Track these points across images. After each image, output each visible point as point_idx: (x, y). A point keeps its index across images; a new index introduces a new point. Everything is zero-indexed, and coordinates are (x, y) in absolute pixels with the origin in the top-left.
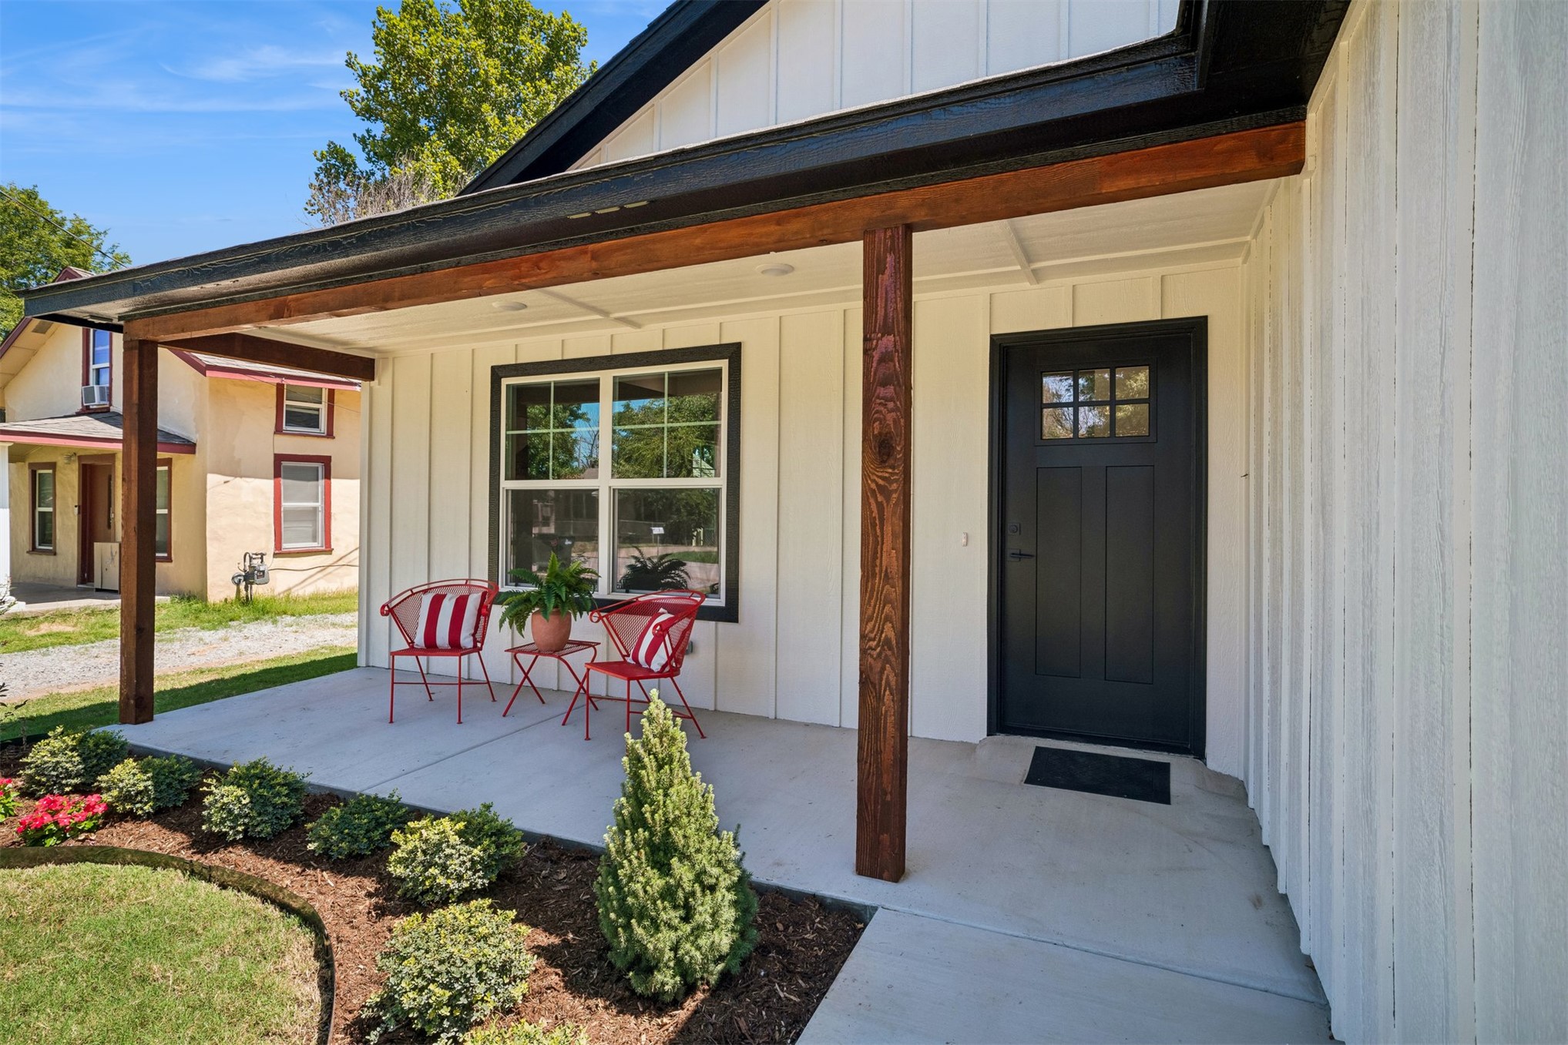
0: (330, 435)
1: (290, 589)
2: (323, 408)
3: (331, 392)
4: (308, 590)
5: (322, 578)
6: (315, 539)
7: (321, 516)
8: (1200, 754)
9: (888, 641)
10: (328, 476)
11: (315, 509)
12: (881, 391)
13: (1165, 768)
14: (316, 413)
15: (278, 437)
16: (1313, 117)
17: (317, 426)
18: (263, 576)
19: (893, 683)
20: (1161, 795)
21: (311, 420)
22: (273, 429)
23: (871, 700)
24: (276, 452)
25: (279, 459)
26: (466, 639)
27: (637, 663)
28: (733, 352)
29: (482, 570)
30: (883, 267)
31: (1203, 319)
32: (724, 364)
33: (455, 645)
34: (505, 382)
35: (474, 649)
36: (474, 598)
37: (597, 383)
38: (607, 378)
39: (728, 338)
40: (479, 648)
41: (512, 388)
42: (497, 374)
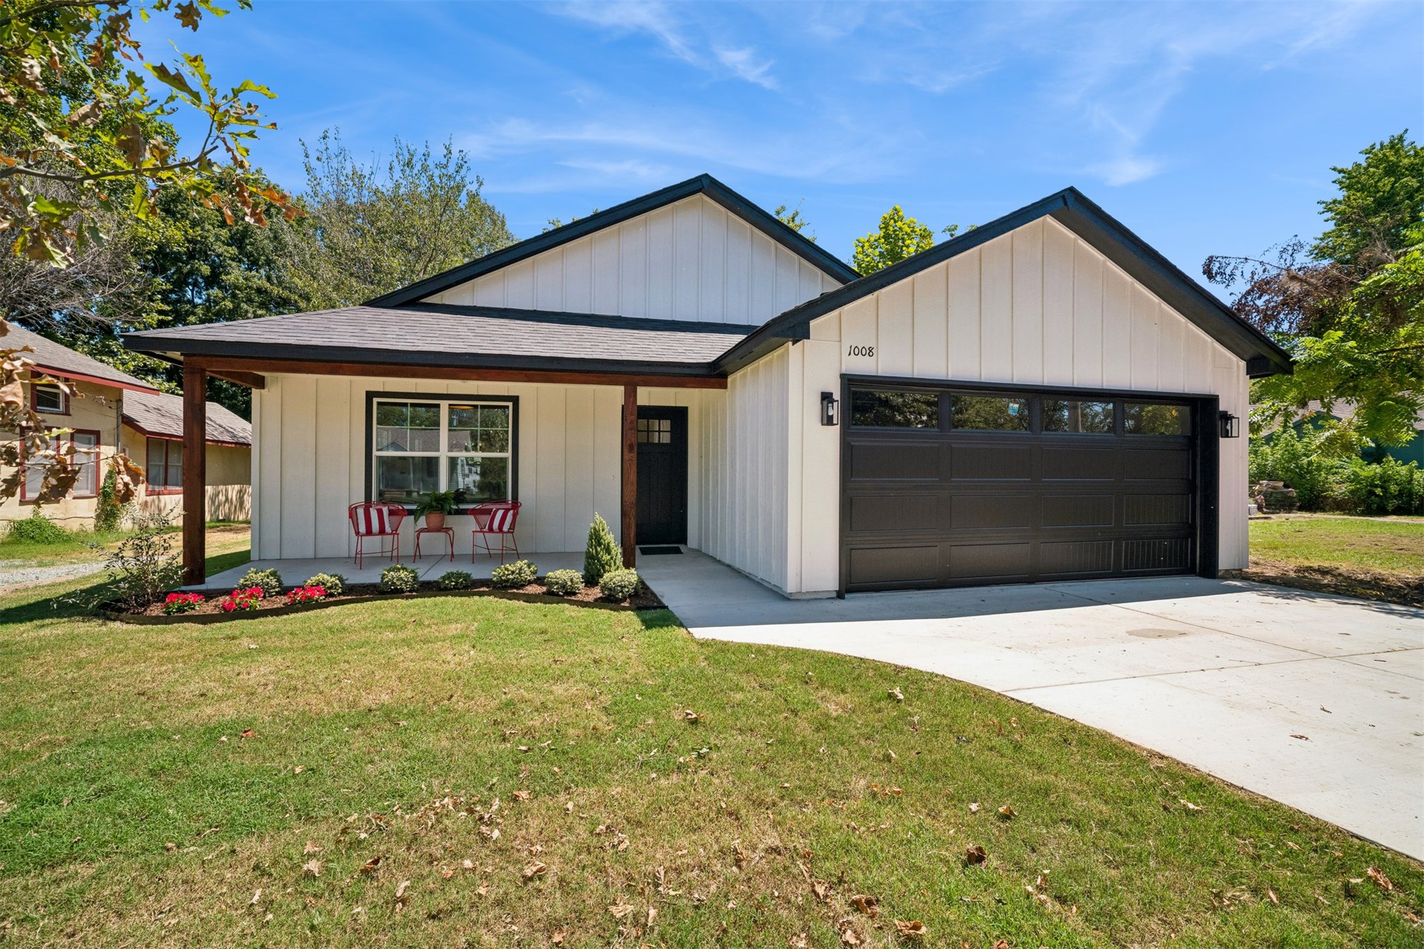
8: (687, 544)
9: (632, 502)
12: (630, 431)
13: (678, 547)
16: (729, 380)
19: (633, 514)
20: (680, 553)
23: (627, 519)
26: (388, 529)
27: (491, 530)
28: (515, 400)
29: (360, 497)
30: (630, 395)
31: (687, 408)
32: (510, 404)
33: (382, 531)
34: (375, 400)
35: (391, 534)
36: (385, 510)
37: (438, 406)
38: (444, 405)
39: (512, 394)
40: (395, 532)
41: (379, 403)
42: (370, 395)
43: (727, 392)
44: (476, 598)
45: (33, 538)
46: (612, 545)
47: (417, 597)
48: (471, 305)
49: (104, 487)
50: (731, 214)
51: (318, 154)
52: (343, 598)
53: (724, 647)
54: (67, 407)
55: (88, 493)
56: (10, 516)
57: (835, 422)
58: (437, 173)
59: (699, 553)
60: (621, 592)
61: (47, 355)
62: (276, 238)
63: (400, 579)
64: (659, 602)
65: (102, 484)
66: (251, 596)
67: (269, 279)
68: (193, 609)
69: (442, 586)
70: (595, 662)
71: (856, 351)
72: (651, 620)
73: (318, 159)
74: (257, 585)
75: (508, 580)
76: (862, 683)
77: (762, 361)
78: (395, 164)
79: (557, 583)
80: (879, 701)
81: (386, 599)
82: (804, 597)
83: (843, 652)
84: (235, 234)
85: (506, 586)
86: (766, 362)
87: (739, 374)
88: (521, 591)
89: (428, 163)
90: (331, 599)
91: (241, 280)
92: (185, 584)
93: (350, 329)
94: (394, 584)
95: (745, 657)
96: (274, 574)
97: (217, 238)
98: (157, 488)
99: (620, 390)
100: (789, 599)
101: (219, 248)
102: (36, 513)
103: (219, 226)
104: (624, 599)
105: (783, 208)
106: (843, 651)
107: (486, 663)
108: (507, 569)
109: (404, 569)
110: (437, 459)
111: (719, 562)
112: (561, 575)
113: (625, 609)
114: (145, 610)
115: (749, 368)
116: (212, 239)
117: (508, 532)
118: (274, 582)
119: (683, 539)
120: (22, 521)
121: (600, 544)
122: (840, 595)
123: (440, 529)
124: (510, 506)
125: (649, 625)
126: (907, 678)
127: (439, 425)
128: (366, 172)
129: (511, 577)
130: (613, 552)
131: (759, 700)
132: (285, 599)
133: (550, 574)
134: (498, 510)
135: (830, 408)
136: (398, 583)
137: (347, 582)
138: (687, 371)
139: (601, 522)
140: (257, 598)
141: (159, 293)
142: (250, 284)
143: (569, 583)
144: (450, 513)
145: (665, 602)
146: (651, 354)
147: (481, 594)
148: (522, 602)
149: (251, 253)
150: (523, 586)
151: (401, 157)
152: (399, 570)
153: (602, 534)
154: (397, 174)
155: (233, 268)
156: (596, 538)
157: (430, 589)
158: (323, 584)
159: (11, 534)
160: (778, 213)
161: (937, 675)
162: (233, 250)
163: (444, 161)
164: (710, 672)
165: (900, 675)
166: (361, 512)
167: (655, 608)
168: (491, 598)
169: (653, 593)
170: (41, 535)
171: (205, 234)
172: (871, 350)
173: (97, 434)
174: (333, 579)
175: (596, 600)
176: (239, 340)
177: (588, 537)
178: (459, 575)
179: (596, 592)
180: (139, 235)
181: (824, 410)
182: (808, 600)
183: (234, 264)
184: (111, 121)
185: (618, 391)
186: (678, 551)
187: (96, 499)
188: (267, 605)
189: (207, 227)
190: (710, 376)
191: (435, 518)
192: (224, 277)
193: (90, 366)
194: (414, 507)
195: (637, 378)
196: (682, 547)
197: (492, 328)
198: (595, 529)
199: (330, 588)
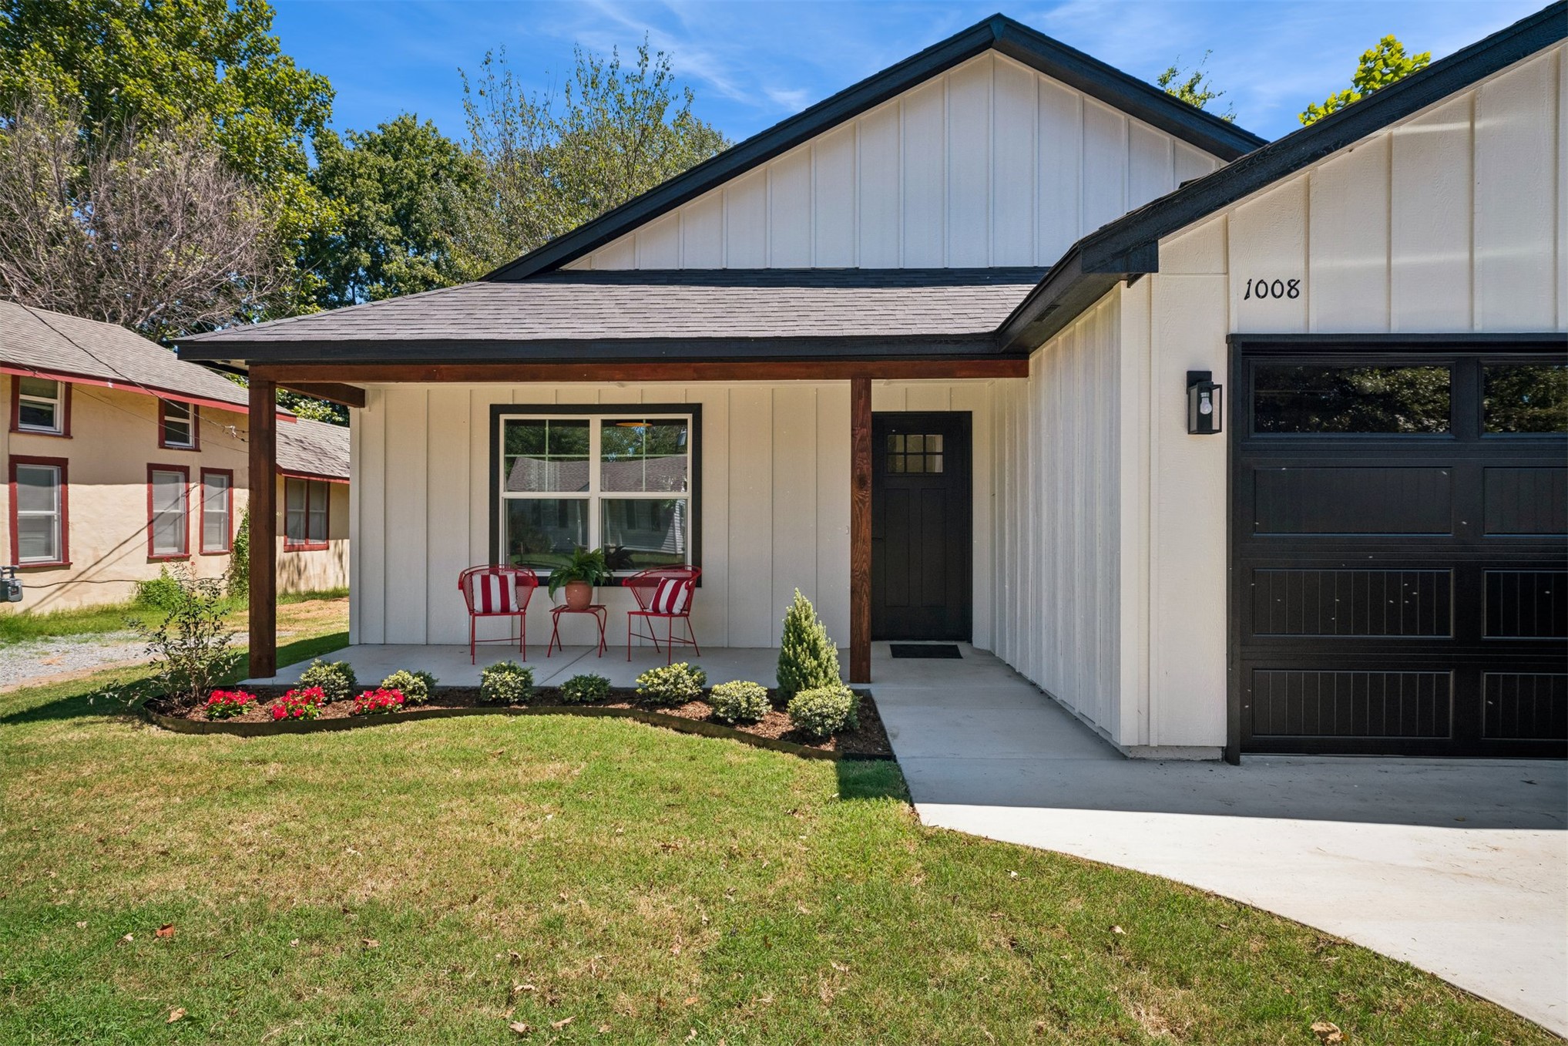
0: (67, 434)
1: (29, 609)
2: (59, 404)
3: (69, 386)
4: (46, 610)
5: (60, 596)
6: (49, 551)
7: (56, 526)
8: (970, 641)
9: (865, 572)
10: (64, 481)
11: (49, 519)
12: (860, 454)
13: (956, 646)
14: (49, 409)
15: (14, 436)
16: (1031, 360)
17: (50, 423)
18: (17, 592)
19: (867, 590)
20: (959, 656)
21: (43, 417)
22: (7, 426)
23: (857, 600)
24: (12, 453)
25: (15, 460)
26: (513, 606)
27: (656, 611)
28: (696, 409)
29: (483, 559)
30: (861, 396)
31: (970, 413)
32: (689, 417)
33: (505, 610)
34: (503, 417)
35: (519, 613)
36: (511, 578)
37: (586, 423)
38: (595, 420)
39: (692, 400)
40: (522, 612)
41: (508, 422)
42: (496, 410)
43: (1030, 381)
44: (607, 719)
45: (159, 603)
46: (822, 643)
47: (524, 712)
48: (632, 268)
49: (238, 541)
50: (1046, 79)
51: (480, 86)
52: (428, 708)
53: (969, 847)
54: (197, 441)
55: (219, 548)
56: (138, 576)
57: (1215, 427)
58: (629, 90)
59: (990, 657)
60: (822, 725)
61: (177, 377)
62: (445, 209)
63: (505, 684)
64: (888, 747)
65: (235, 538)
66: (307, 700)
67: (437, 265)
68: (241, 713)
69: (566, 698)
70: (731, 856)
71: (1259, 289)
72: (856, 781)
73: (481, 93)
74: (320, 683)
75: (657, 694)
76: (1232, 965)
77: (1079, 323)
78: (575, 84)
79: (725, 704)
80: (1259, 1019)
81: (483, 714)
82: (1155, 755)
83: (1205, 884)
84: (400, 210)
85: (656, 703)
86: (1086, 324)
87: (1045, 349)
88: (676, 713)
89: (617, 77)
90: (414, 709)
91: (404, 269)
92: (253, 676)
93: (453, 314)
94: (496, 691)
95: (998, 875)
96: (343, 669)
97: (379, 218)
98: (296, 543)
99: (845, 386)
100: (1124, 758)
101: (381, 230)
102: (164, 572)
103: (381, 201)
104: (825, 738)
105: (1173, 72)
106: (1206, 882)
107: (560, 839)
108: (657, 676)
109: (512, 669)
110: (585, 503)
111: (1020, 676)
112: (733, 689)
113: (823, 756)
114: (190, 711)
115: (1060, 337)
116: (372, 219)
117: (681, 615)
118: (342, 681)
119: (965, 633)
120: (150, 583)
121: (801, 641)
122: (1230, 756)
123: (586, 608)
124: (689, 575)
125: (849, 789)
126: (1339, 972)
127: (588, 452)
128: (539, 103)
129: (661, 688)
130: (823, 655)
131: (997, 976)
132: (351, 706)
133: (716, 687)
134: (669, 579)
135: (1205, 401)
136: (501, 690)
137: (437, 684)
138: (951, 349)
139: (805, 605)
140: (316, 702)
141: (314, 293)
142: (414, 272)
143: (744, 705)
144: (597, 583)
145: (897, 748)
146: (893, 324)
147: (615, 714)
148: (671, 731)
149: (417, 232)
150: (682, 703)
151: (582, 75)
152: (504, 669)
153: (805, 623)
154: (577, 100)
155: (395, 254)
156: (796, 630)
157: (550, 701)
158: (403, 686)
159: (138, 599)
160: (1164, 81)
161: (1416, 972)
162: (396, 231)
163: (638, 71)
164: (923, 899)
165: (1323, 959)
166: (477, 580)
167: (872, 758)
168: (629, 721)
169: (882, 729)
170: (168, 600)
171: (365, 213)
172: (1293, 285)
173: (229, 473)
174: (417, 680)
175: (784, 736)
176: (307, 338)
177: (783, 627)
178: (589, 681)
179: (785, 724)
180: (291, 220)
181: (1192, 404)
182: (1162, 762)
183: (398, 249)
184: (264, 83)
185: (842, 389)
186: (954, 653)
187: (228, 556)
188: (331, 713)
189: (368, 203)
190: (991, 356)
191: (578, 591)
192: (385, 267)
193: (222, 388)
194: (548, 574)
195: (870, 366)
196: (962, 647)
197: (653, 300)
198: (794, 616)
199: (413, 692)
